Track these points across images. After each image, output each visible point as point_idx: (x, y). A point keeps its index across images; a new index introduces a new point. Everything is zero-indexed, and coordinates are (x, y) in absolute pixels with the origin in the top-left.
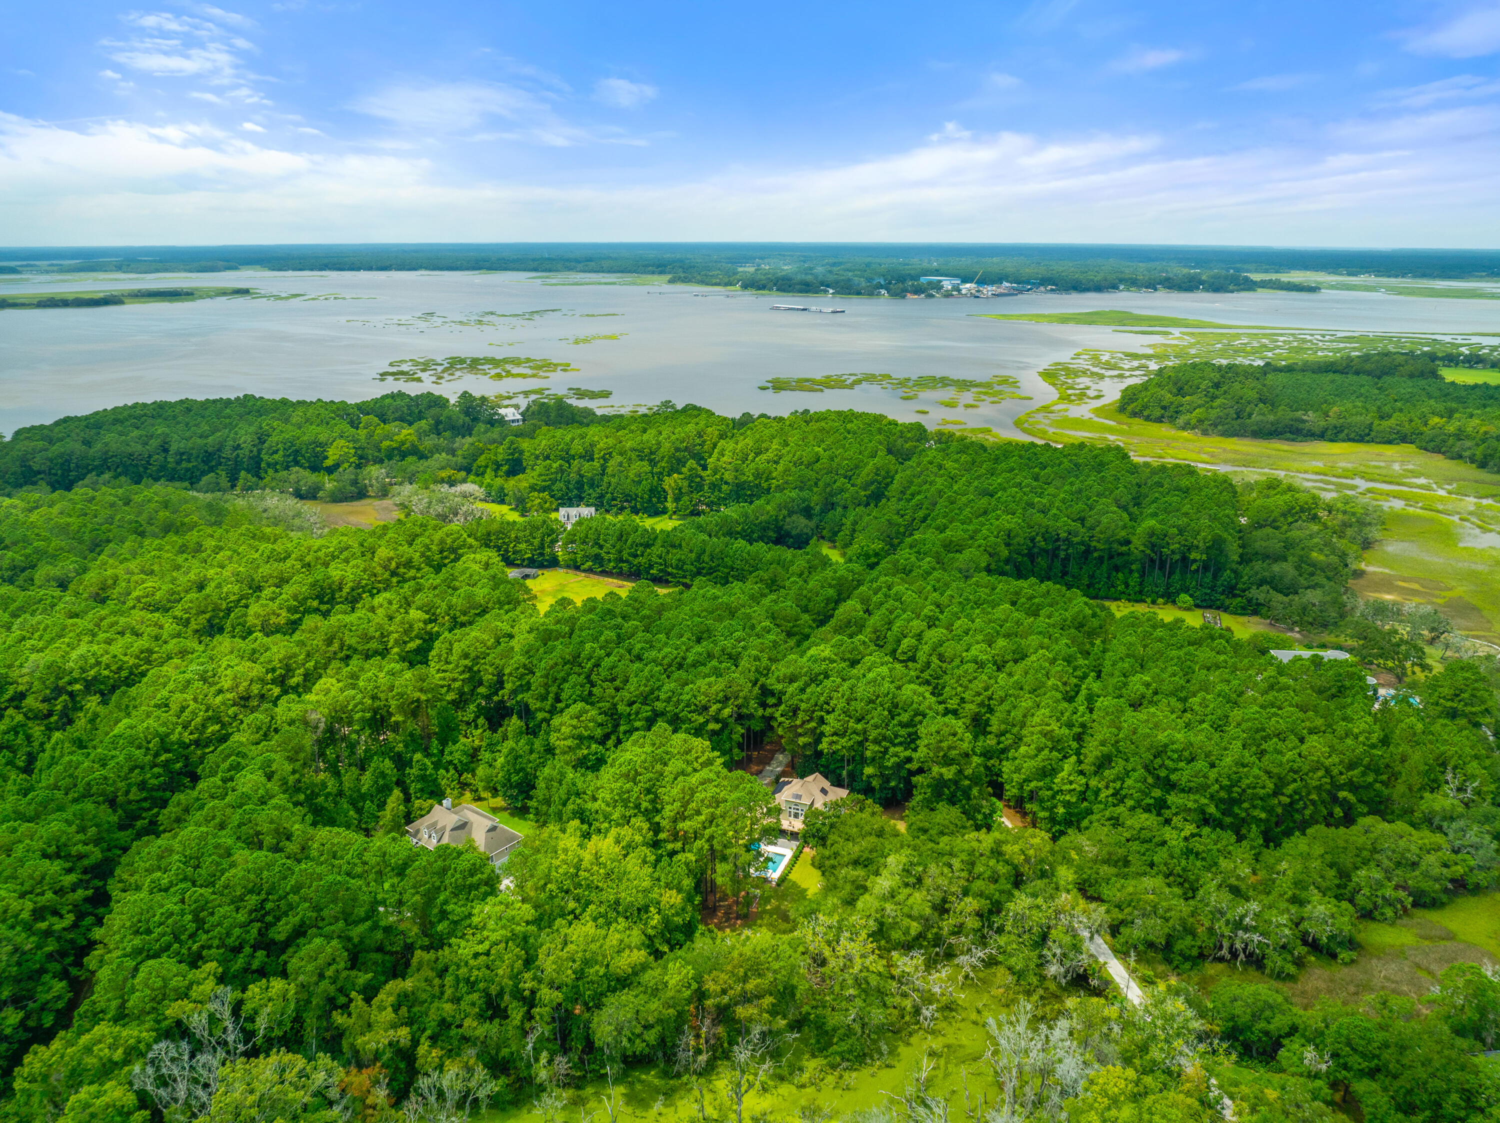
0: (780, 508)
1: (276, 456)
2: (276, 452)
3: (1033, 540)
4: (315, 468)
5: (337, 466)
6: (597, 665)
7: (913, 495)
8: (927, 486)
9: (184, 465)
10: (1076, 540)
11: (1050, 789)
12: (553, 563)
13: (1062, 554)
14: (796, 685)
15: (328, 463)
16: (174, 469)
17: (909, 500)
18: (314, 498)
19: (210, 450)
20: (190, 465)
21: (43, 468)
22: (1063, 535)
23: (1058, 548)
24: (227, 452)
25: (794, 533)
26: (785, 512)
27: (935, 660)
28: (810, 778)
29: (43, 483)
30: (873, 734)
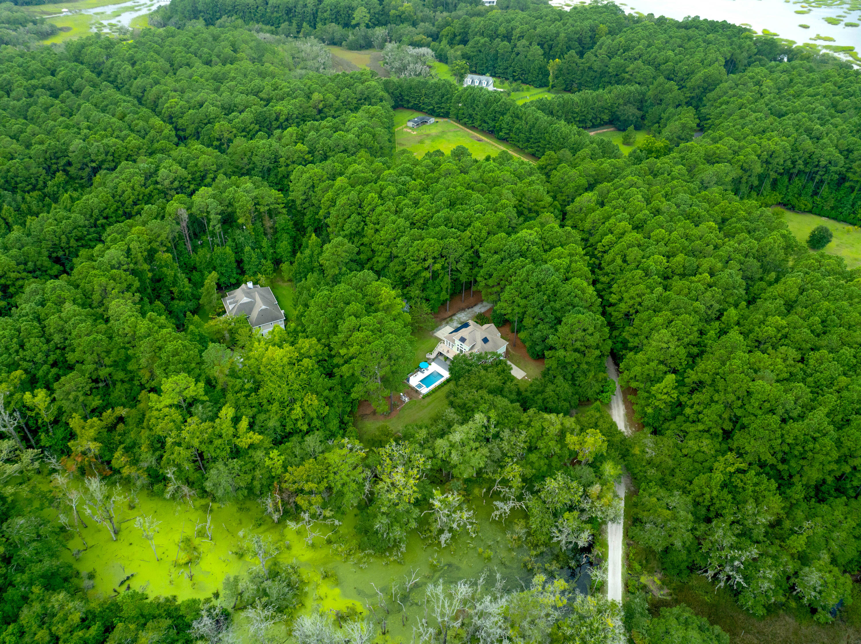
0: (618, 97)
1: (325, 14)
2: (326, 11)
3: (794, 162)
4: (346, 25)
5: (358, 25)
6: (373, 210)
7: (722, 104)
8: (735, 98)
9: (275, 14)
10: (833, 169)
11: (648, 392)
12: (446, 115)
13: (818, 178)
14: (496, 256)
15: (354, 22)
16: (270, 17)
17: (716, 107)
18: (341, 45)
19: (290, 6)
20: (278, 15)
21: (202, 9)
22: (823, 163)
23: (816, 173)
24: (299, 9)
25: (622, 118)
26: (621, 101)
27: (619, 261)
28: (486, 326)
29: (201, 19)
30: (530, 311)
